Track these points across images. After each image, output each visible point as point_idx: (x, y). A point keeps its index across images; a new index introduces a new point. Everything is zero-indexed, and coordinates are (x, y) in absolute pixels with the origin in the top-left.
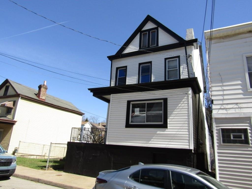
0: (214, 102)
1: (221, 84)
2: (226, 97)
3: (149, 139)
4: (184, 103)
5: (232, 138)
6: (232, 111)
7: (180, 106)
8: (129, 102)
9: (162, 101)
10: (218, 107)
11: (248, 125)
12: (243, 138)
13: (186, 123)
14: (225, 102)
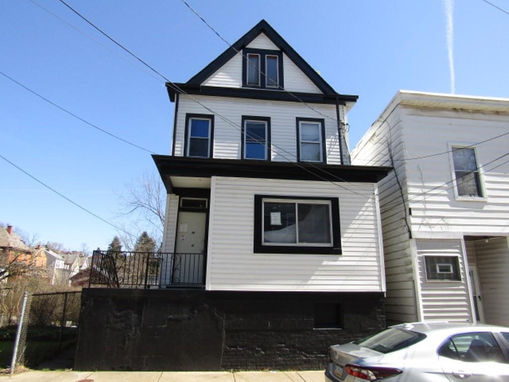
0: (413, 212)
1: (421, 184)
2: (428, 206)
3: (306, 277)
4: (368, 210)
5: (438, 271)
6: (437, 229)
7: (361, 215)
8: (258, 199)
9: (329, 202)
10: (419, 221)
11: (457, 251)
12: (452, 271)
13: (372, 246)
14: (428, 213)
